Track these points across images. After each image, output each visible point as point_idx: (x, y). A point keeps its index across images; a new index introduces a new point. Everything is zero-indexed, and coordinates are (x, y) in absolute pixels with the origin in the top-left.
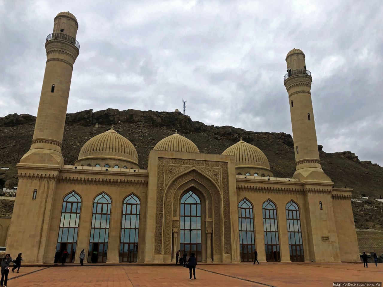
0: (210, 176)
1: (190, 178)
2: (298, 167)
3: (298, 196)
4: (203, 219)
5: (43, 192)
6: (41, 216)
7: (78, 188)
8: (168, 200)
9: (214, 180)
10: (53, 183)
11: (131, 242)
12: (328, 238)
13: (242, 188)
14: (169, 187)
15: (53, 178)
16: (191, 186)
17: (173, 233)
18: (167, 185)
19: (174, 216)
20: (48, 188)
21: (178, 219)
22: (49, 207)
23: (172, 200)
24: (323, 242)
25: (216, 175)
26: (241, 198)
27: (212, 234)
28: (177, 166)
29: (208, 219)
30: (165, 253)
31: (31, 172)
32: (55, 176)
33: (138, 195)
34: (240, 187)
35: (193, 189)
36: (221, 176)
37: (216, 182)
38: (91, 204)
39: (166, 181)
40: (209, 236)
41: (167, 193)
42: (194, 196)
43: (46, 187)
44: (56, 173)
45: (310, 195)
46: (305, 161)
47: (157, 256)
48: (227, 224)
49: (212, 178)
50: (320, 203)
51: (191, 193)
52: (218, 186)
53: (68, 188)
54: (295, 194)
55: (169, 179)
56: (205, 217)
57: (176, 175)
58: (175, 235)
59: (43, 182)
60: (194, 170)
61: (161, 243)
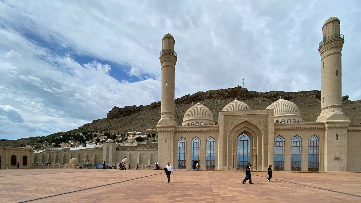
0: (256, 124)
1: (243, 126)
2: (322, 112)
3: (319, 132)
4: (251, 148)
5: (169, 138)
6: (170, 149)
7: (184, 135)
8: (230, 139)
9: (259, 126)
10: (173, 134)
11: (211, 160)
12: (339, 157)
13: (278, 129)
14: (231, 132)
15: (172, 131)
16: (243, 130)
17: (233, 156)
18: (229, 131)
19: (233, 147)
20: (171, 136)
21: (236, 149)
22: (172, 145)
23: (232, 138)
24: (334, 160)
25: (260, 123)
26: (277, 135)
27: (256, 156)
28: (235, 120)
29: (254, 148)
30: (229, 165)
31: (163, 129)
32: (173, 130)
33: (214, 137)
34: (277, 128)
35: (245, 132)
36: (263, 123)
37: (260, 127)
38: (191, 142)
39: (228, 129)
40: (254, 157)
41: (229, 135)
42: (246, 136)
43: (170, 136)
44: (173, 129)
45: (327, 131)
46: (329, 108)
47: (225, 167)
48: (267, 150)
49: (257, 125)
50: (337, 136)
51: (244, 134)
52: (261, 129)
53: (180, 135)
54: (317, 130)
55: (230, 128)
56: (253, 147)
57: (234, 125)
58: (235, 157)
59: (168, 134)
60: (245, 121)
61: (227, 161)
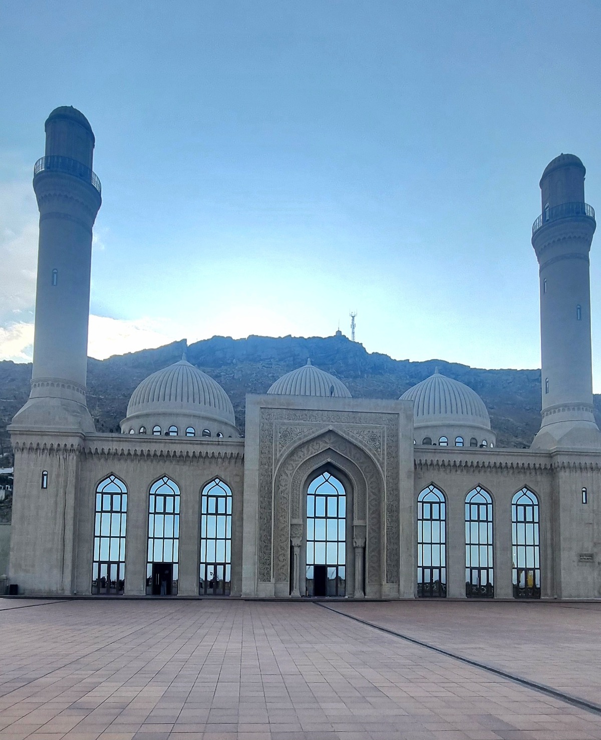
0: (361, 442)
1: (322, 446)
2: (544, 421)
3: (539, 478)
4: (349, 522)
5: (58, 476)
6: (60, 517)
7: (118, 467)
8: (282, 488)
9: (370, 450)
10: (73, 458)
11: (218, 561)
12: (591, 556)
13: (426, 464)
14: (284, 463)
15: (72, 450)
16: (324, 462)
17: (292, 547)
18: (279, 461)
19: (292, 517)
20: (66, 468)
21: (301, 522)
22: (71, 502)
23: (289, 486)
24: (580, 564)
25: (373, 439)
26: (424, 484)
27: (364, 549)
28: (298, 424)
29: (356, 522)
30: (278, 580)
31: (33, 440)
33: (228, 480)
34: (423, 462)
35: (329, 468)
36: (384, 441)
37: (374, 455)
38: (143, 496)
39: (276, 454)
40: (359, 551)
41: (279, 475)
42: (333, 480)
43: (63, 467)
44: (75, 442)
45: (563, 475)
46: (561, 409)
47: (263, 585)
48: (394, 530)
49: (365, 446)
50: (583, 492)
51: (327, 475)
52: (378, 460)
53: (100, 467)
54: (533, 473)
55: (281, 452)
56: (353, 519)
57: (295, 442)
58: (296, 550)
59: (56, 459)
60: (330, 431)
61: (270, 564)
